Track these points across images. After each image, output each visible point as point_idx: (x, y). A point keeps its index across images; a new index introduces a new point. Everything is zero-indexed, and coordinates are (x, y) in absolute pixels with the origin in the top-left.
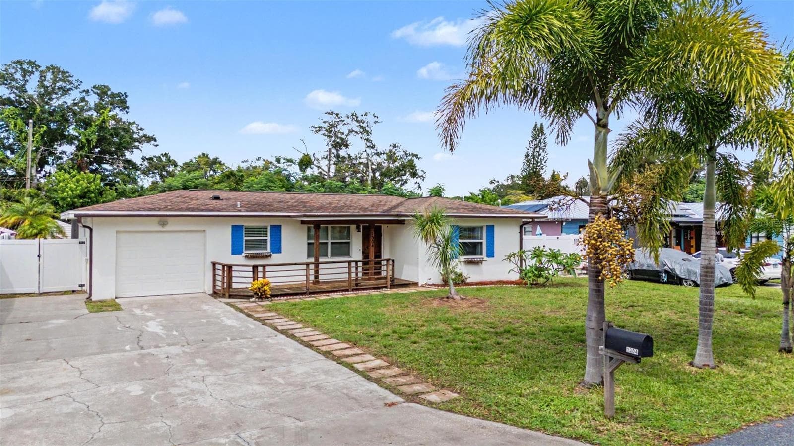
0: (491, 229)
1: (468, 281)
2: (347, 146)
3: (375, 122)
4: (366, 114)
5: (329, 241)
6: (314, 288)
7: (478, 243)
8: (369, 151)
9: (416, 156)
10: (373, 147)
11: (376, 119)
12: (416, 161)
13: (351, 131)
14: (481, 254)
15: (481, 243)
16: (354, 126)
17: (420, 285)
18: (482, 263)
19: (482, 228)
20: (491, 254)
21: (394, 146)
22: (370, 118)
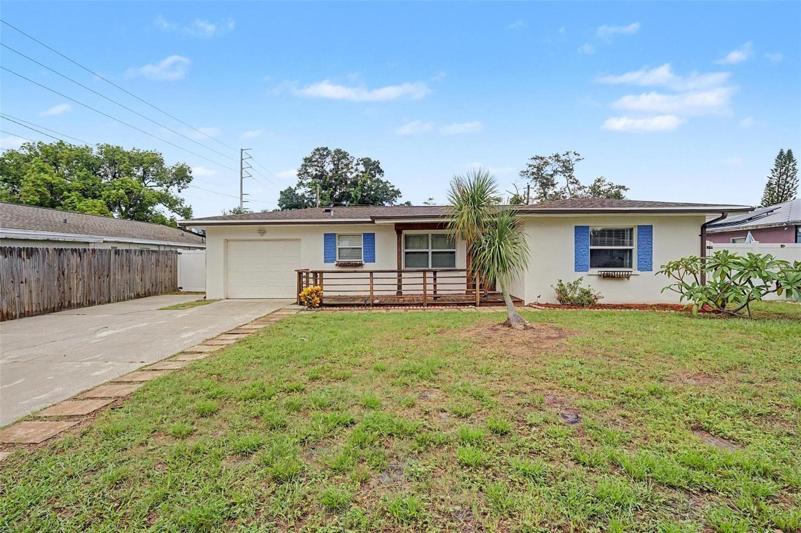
0: (646, 231)
1: (600, 301)
2: (553, 185)
3: (578, 160)
4: (567, 154)
5: (430, 250)
6: (398, 301)
7: (626, 250)
8: (571, 187)
9: (623, 187)
10: (577, 182)
11: (577, 157)
12: (622, 192)
13: (556, 172)
14: (631, 266)
15: (631, 251)
16: (557, 166)
17: (526, 304)
18: (628, 278)
19: (631, 230)
20: (646, 265)
21: (599, 180)
22: (572, 157)
